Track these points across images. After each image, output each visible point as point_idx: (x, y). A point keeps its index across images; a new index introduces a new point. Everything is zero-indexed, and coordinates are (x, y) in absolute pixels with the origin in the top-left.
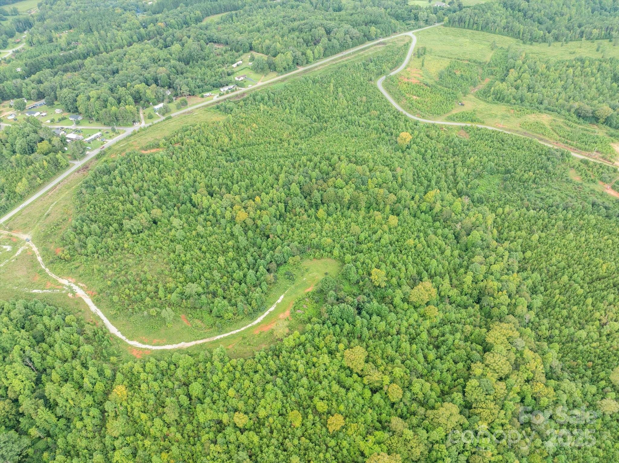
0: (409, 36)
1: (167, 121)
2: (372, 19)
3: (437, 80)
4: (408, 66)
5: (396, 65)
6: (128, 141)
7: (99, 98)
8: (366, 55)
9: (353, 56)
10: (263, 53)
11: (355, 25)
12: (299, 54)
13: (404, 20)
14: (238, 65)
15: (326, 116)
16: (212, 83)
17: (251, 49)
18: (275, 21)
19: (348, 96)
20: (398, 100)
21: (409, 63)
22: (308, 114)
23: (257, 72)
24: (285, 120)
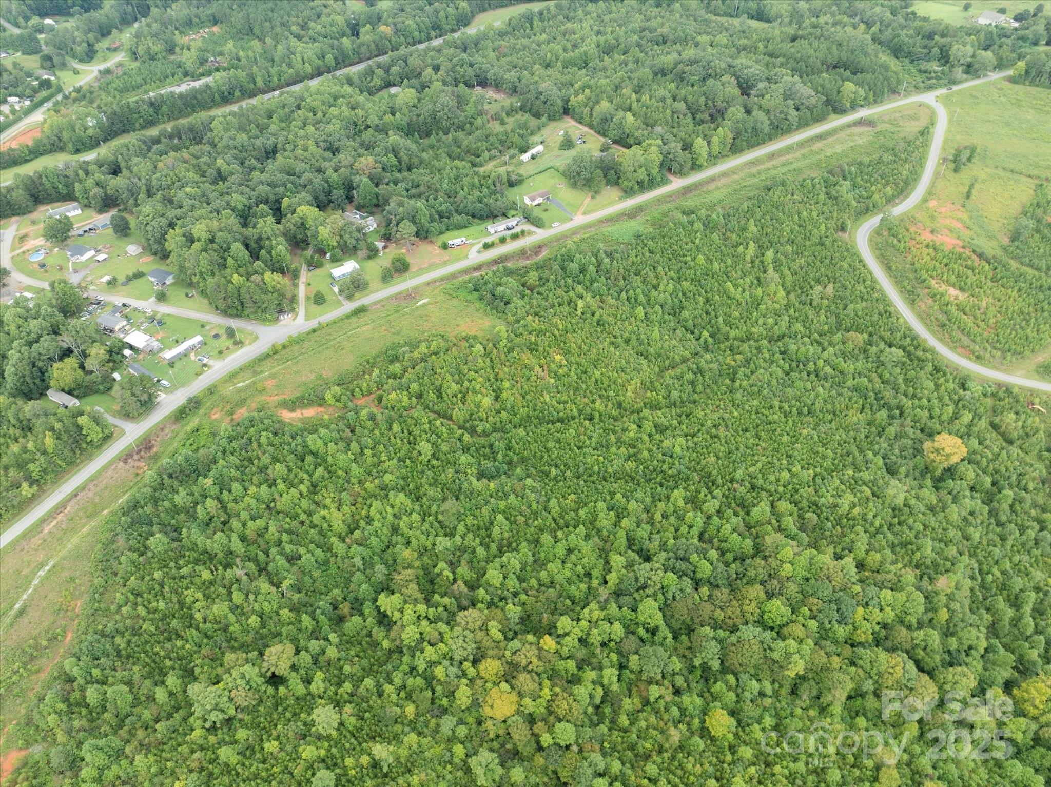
0: (928, 107)
1: (354, 319)
2: (844, 56)
3: (1006, 241)
4: (930, 194)
5: (903, 188)
6: (255, 373)
7: (212, 241)
8: (829, 152)
9: (798, 154)
10: (591, 126)
11: (804, 69)
12: (675, 146)
13: (912, 58)
14: (533, 157)
15: (732, 334)
16: (470, 207)
17: (566, 111)
18: (622, 40)
19: (789, 278)
20: (912, 299)
21: (933, 185)
22: (690, 323)
23: (574, 185)
24: (634, 342)
